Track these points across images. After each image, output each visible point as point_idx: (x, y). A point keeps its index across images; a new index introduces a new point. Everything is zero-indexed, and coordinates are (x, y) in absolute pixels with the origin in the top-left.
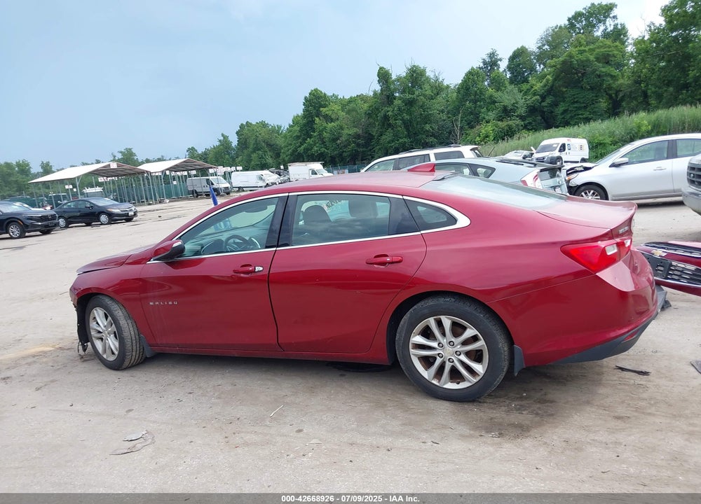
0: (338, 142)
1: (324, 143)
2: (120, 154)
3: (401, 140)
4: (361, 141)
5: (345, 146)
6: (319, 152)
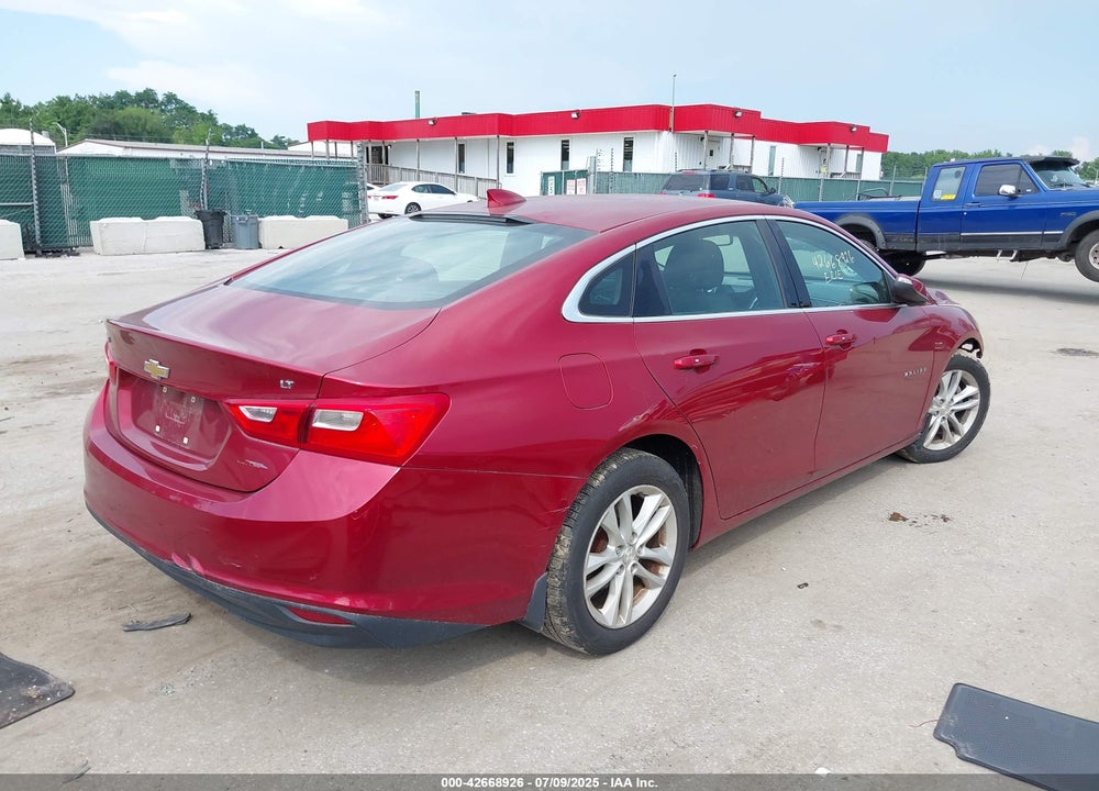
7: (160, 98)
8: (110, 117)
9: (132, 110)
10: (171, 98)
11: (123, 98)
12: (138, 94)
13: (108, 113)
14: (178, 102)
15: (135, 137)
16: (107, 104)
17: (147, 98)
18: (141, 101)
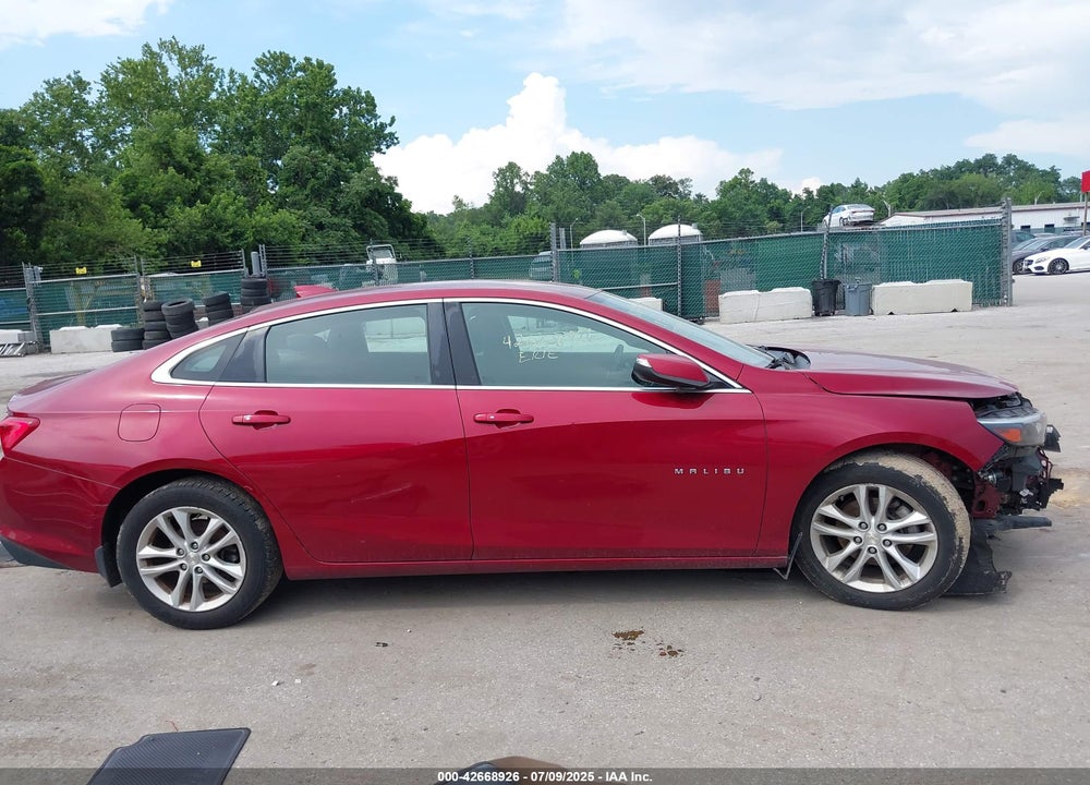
7: (999, 161)
8: (945, 187)
9: (968, 178)
10: (1010, 160)
11: (963, 167)
12: (977, 161)
13: (944, 183)
14: (1018, 162)
15: (968, 203)
16: (947, 175)
17: (987, 163)
18: (979, 168)
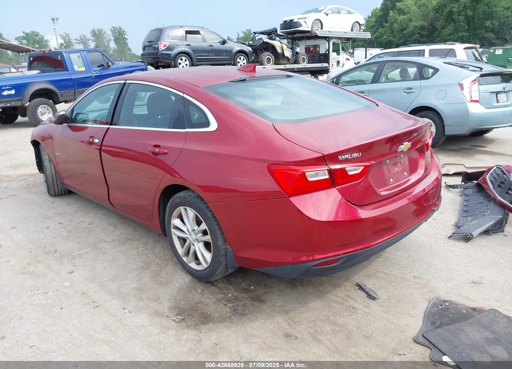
0: (405, 32)
1: (392, 32)
2: (243, 34)
3: (460, 34)
4: (424, 33)
5: (410, 36)
6: (387, 40)
